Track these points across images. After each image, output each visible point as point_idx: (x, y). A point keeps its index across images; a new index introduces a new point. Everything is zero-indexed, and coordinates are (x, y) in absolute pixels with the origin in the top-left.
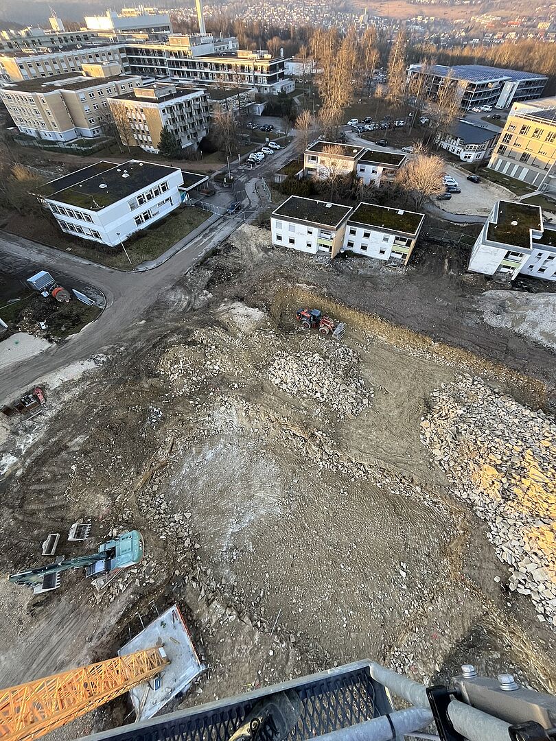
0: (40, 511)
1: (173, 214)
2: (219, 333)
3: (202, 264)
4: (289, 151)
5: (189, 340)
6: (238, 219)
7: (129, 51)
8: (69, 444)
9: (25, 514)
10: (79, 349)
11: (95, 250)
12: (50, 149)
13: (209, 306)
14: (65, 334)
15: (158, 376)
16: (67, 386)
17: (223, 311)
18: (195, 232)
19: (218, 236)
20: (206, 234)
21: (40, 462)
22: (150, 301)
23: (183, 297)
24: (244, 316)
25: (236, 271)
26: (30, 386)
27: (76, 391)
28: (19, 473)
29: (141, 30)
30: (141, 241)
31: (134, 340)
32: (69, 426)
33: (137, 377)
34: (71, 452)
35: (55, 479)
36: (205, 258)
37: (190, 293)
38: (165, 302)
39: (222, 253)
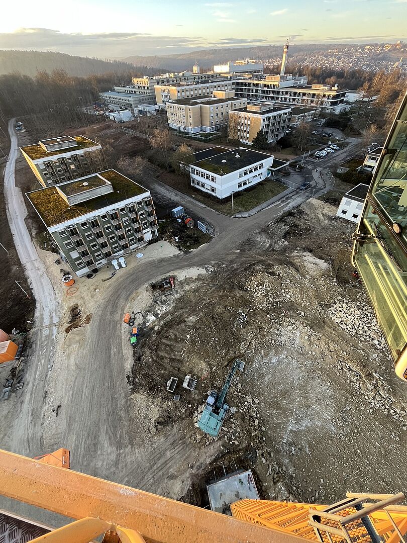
0: (166, 358)
1: (260, 184)
2: (292, 271)
3: (281, 220)
4: (346, 152)
5: (270, 271)
6: (307, 194)
7: (237, 84)
8: (186, 319)
9: (158, 356)
10: (196, 259)
11: (210, 199)
12: (185, 137)
13: (285, 251)
14: (189, 247)
15: (246, 290)
16: (188, 281)
17: (296, 256)
18: (275, 198)
19: (292, 204)
20: (284, 201)
21: (169, 325)
22: (244, 238)
23: (266, 240)
24: (313, 264)
25: (306, 230)
26: (167, 275)
27: (193, 286)
28: (156, 328)
29: (247, 72)
30: (239, 198)
31: (232, 262)
32: (187, 308)
33: (232, 287)
34: (188, 326)
35: (176, 340)
36: (283, 217)
37: (271, 238)
38: (254, 241)
39: (296, 215)
